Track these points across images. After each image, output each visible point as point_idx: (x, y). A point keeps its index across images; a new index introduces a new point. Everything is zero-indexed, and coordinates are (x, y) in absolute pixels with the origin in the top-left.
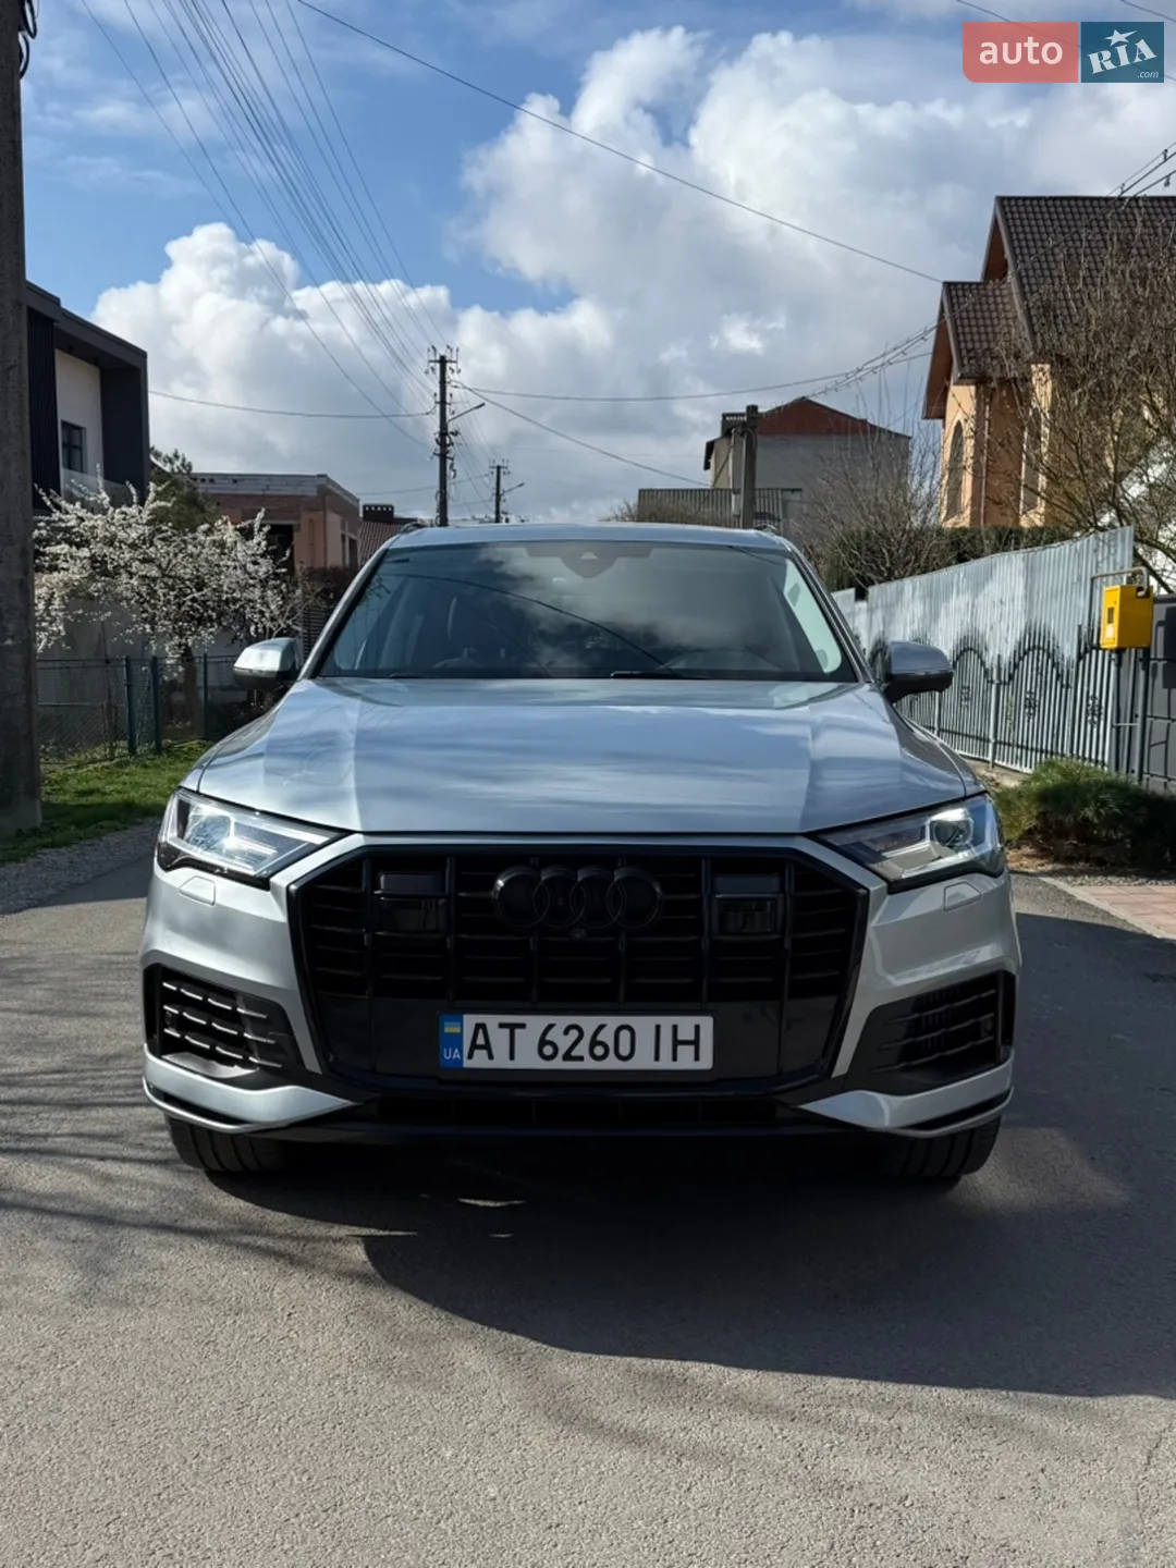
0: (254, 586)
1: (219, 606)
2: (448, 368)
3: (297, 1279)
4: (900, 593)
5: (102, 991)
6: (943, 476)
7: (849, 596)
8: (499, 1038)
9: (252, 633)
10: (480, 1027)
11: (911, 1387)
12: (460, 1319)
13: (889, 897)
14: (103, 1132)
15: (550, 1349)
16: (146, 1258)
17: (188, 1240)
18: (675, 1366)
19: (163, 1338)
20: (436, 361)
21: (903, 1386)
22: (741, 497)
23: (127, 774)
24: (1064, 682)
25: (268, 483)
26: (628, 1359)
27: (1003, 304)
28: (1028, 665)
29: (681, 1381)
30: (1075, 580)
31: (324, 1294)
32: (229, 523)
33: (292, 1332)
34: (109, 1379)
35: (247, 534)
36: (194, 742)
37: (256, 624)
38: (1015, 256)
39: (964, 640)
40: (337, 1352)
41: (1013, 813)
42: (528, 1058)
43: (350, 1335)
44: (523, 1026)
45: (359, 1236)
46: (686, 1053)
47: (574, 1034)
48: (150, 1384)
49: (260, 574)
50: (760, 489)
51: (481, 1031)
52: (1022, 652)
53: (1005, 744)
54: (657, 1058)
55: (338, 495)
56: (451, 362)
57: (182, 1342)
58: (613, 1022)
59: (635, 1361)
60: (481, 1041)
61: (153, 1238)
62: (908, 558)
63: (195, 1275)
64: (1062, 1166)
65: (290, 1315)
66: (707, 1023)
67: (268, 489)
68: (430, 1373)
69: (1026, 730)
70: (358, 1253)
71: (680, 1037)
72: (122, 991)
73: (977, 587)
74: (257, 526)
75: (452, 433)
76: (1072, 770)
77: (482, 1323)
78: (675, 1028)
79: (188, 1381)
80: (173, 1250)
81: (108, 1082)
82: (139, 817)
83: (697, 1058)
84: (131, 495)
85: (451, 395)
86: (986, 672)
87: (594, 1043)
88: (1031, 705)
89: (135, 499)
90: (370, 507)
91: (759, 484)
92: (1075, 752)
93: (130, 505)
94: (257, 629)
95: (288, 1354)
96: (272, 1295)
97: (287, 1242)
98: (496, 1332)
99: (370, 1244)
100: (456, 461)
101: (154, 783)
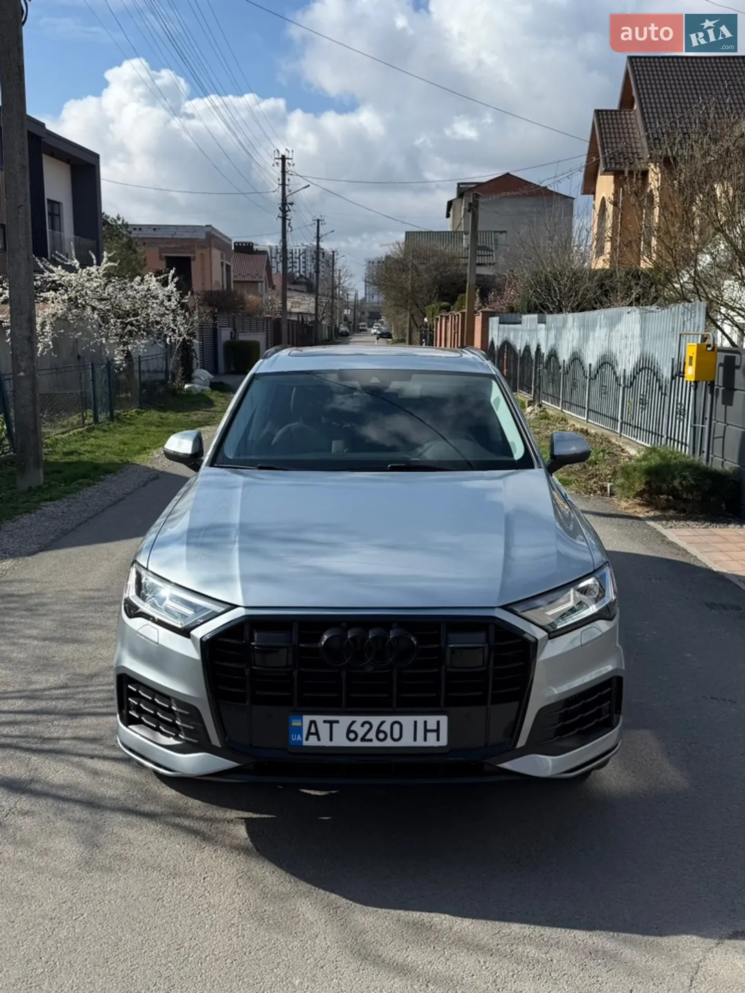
0: (168, 314)
1: (147, 327)
2: (286, 163)
3: (208, 850)
4: (565, 322)
5: (86, 621)
6: (593, 242)
7: (534, 319)
8: (324, 729)
9: (168, 343)
10: (313, 722)
11: (559, 929)
12: (302, 882)
13: (549, 641)
14: (91, 736)
15: (354, 904)
16: (120, 834)
17: (145, 821)
18: (425, 916)
19: (133, 896)
20: (279, 159)
21: (555, 929)
22: (469, 236)
23: (93, 437)
24: (663, 392)
25: (176, 230)
26: (399, 911)
27: (632, 124)
28: (642, 378)
29: (429, 927)
30: (671, 330)
31: (223, 863)
32: (153, 277)
33: (206, 892)
34: (103, 927)
35: (165, 283)
36: (134, 410)
37: (170, 337)
38: (639, 94)
39: (604, 357)
40: (233, 906)
41: (631, 481)
42: (341, 740)
43: (239, 894)
44: (337, 722)
45: (242, 818)
46: (432, 737)
47: (367, 726)
48: (127, 931)
49: (172, 306)
50: (480, 232)
51: (313, 725)
52: (638, 370)
53: (627, 424)
54: (415, 739)
55: (218, 238)
56: (288, 159)
57: (144, 899)
58: (389, 719)
59: (402, 912)
60: (313, 730)
61: (125, 820)
62: (571, 293)
63: (149, 848)
64: (651, 760)
65: (204, 878)
66: (444, 720)
67: (175, 234)
68: (286, 923)
69: (640, 418)
70: (242, 831)
71: (428, 728)
72: (98, 622)
73: (612, 323)
74: (170, 278)
75: (289, 204)
76: (666, 455)
77: (315, 885)
78: (425, 722)
79: (148, 929)
80: (136, 829)
81: (92, 696)
82: (102, 474)
83: (438, 739)
84: (92, 260)
85: (289, 180)
86: (617, 378)
87: (379, 731)
88: (643, 402)
89: (95, 262)
90: (238, 243)
91: (480, 228)
92: (669, 435)
93: (91, 265)
94: (170, 340)
95: (204, 908)
96: (194, 863)
97: (201, 823)
98: (322, 891)
99: (249, 823)
100: (292, 221)
101: (110, 445)
